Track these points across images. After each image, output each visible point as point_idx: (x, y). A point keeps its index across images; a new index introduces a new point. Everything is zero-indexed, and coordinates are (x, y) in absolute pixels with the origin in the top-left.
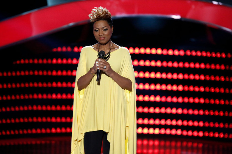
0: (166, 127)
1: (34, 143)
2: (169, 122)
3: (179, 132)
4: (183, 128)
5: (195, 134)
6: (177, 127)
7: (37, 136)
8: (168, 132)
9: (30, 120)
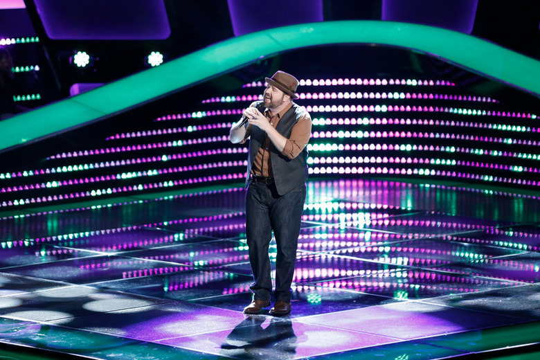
0: (370, 165)
1: (225, 190)
2: (373, 160)
3: (385, 170)
4: (389, 165)
5: (403, 171)
6: (382, 165)
7: (228, 182)
8: (373, 170)
9: (220, 165)
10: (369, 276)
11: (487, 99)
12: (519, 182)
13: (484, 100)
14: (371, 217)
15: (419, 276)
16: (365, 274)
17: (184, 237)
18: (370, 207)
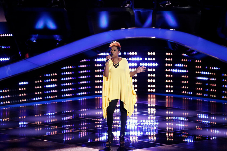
0: (150, 88)
8: (152, 90)
10: (149, 135)
11: (199, 61)
12: (213, 96)
13: (198, 61)
14: (150, 110)
15: (171, 135)
16: (148, 134)
17: (72, 118)
18: (150, 106)
